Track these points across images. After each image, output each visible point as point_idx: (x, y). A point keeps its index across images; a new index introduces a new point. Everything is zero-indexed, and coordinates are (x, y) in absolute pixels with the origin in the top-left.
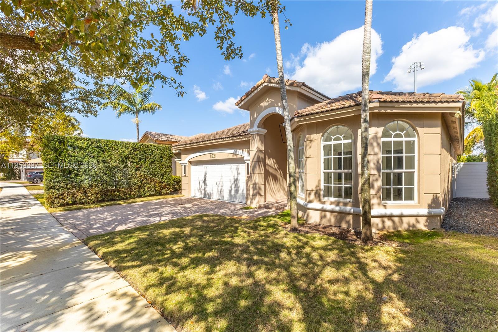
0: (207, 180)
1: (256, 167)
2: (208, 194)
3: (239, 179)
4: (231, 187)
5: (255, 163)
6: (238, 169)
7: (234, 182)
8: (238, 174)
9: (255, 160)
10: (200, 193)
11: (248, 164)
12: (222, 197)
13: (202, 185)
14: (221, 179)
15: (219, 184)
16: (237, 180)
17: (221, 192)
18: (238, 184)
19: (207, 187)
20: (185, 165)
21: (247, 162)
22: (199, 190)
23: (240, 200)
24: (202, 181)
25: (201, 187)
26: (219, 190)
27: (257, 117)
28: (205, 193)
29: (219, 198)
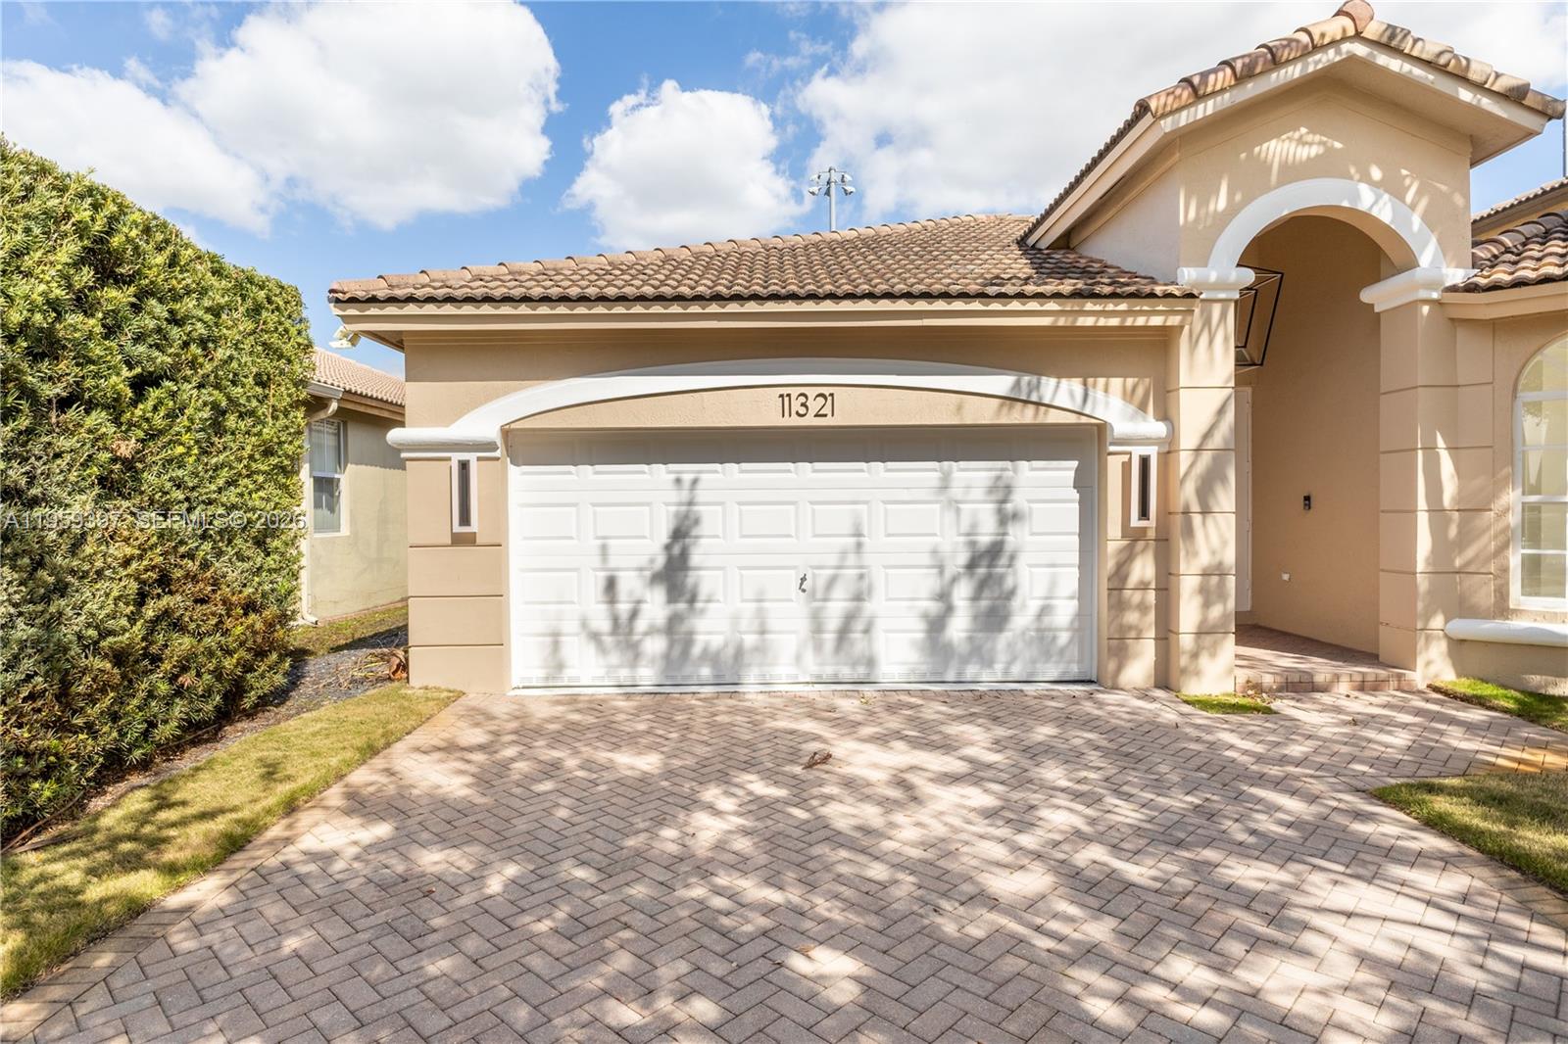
0: (695, 559)
1: (1224, 479)
2: (711, 657)
3: (1009, 547)
4: (944, 597)
5: (1215, 459)
6: (1002, 492)
7: (971, 566)
8: (1005, 519)
9: (1217, 441)
10: (614, 658)
11: (1145, 462)
12: (854, 664)
13: (639, 602)
14: (844, 553)
15: (831, 582)
16: (995, 551)
17: (843, 633)
18: (1001, 578)
19: (702, 611)
20: (471, 457)
21: (1138, 451)
22: (608, 640)
23: (1017, 671)
24: (648, 574)
25: (634, 615)
26: (833, 623)
27: (1233, 210)
28: (676, 652)
29: (828, 671)
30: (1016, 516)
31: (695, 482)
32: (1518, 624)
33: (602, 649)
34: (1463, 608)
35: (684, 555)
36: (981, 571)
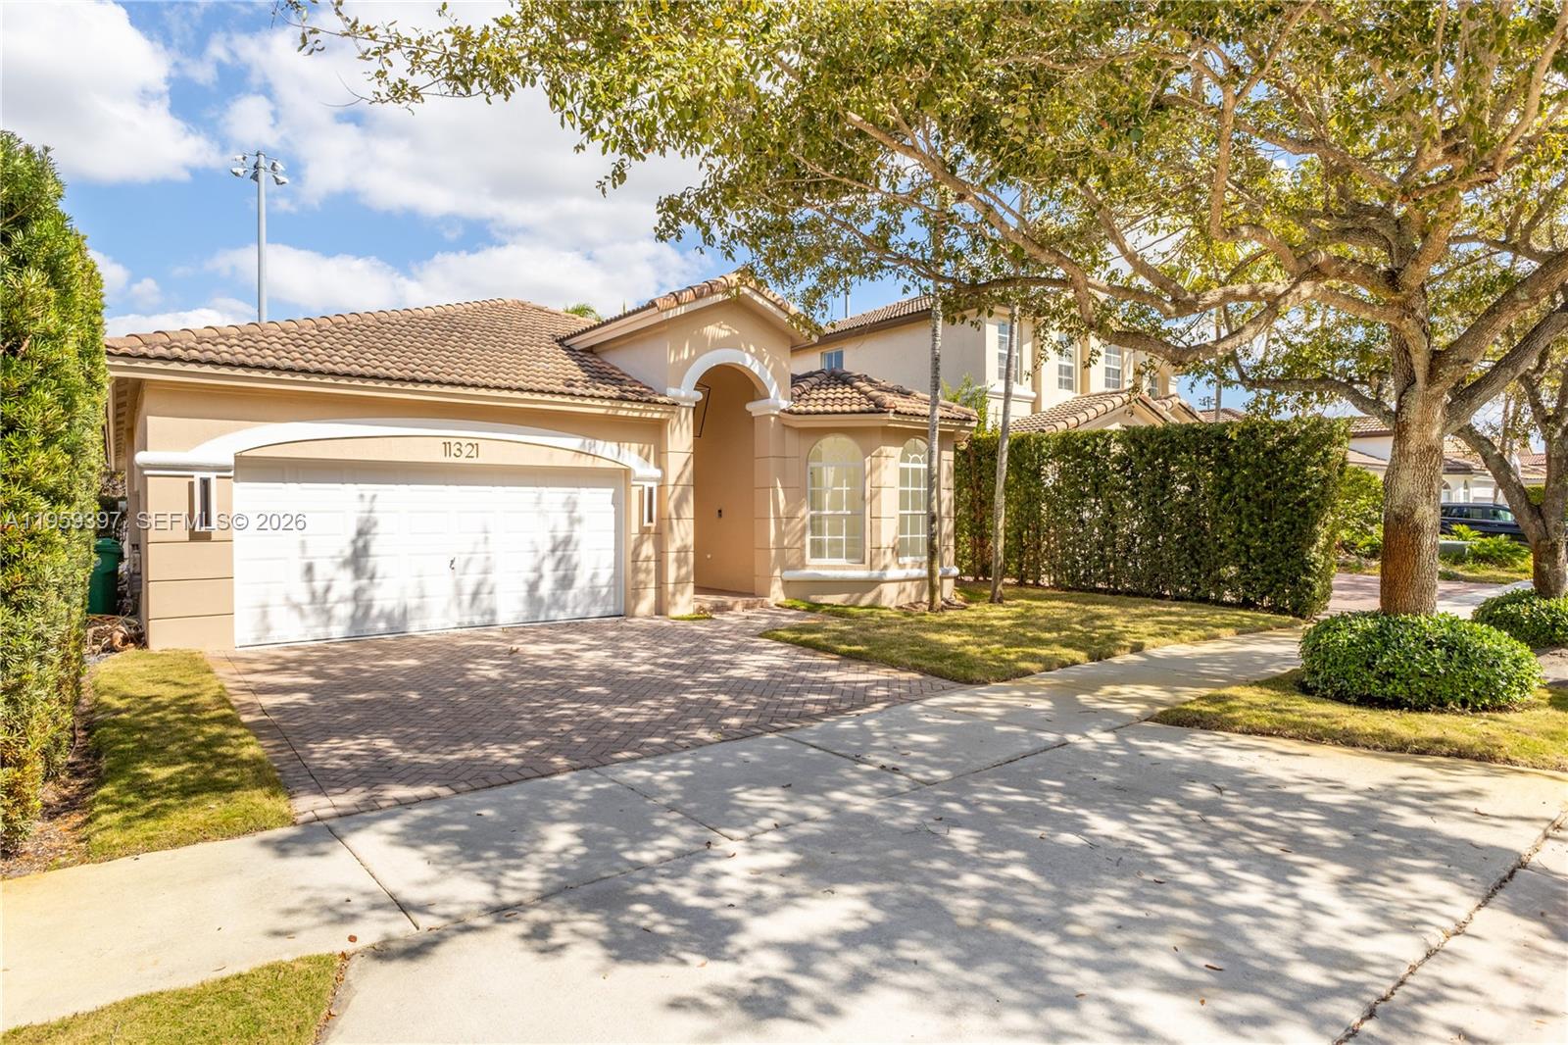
0: (374, 549)
1: (687, 500)
2: (388, 617)
3: (575, 539)
4: (537, 569)
5: (683, 490)
6: (571, 506)
7: (554, 550)
8: (573, 521)
9: (684, 481)
10: (312, 621)
11: (651, 490)
12: (483, 614)
13: (331, 580)
14: (476, 544)
15: (468, 562)
16: (567, 541)
17: (475, 595)
18: (570, 556)
19: (380, 584)
20: (212, 475)
21: (647, 485)
22: (307, 608)
23: (579, 612)
24: (340, 560)
25: (328, 589)
26: (469, 589)
27: (691, 360)
28: (360, 613)
29: (466, 620)
30: (579, 520)
31: (374, 497)
32: (808, 571)
33: (302, 615)
34: (785, 568)
35: (366, 547)
36: (559, 553)
